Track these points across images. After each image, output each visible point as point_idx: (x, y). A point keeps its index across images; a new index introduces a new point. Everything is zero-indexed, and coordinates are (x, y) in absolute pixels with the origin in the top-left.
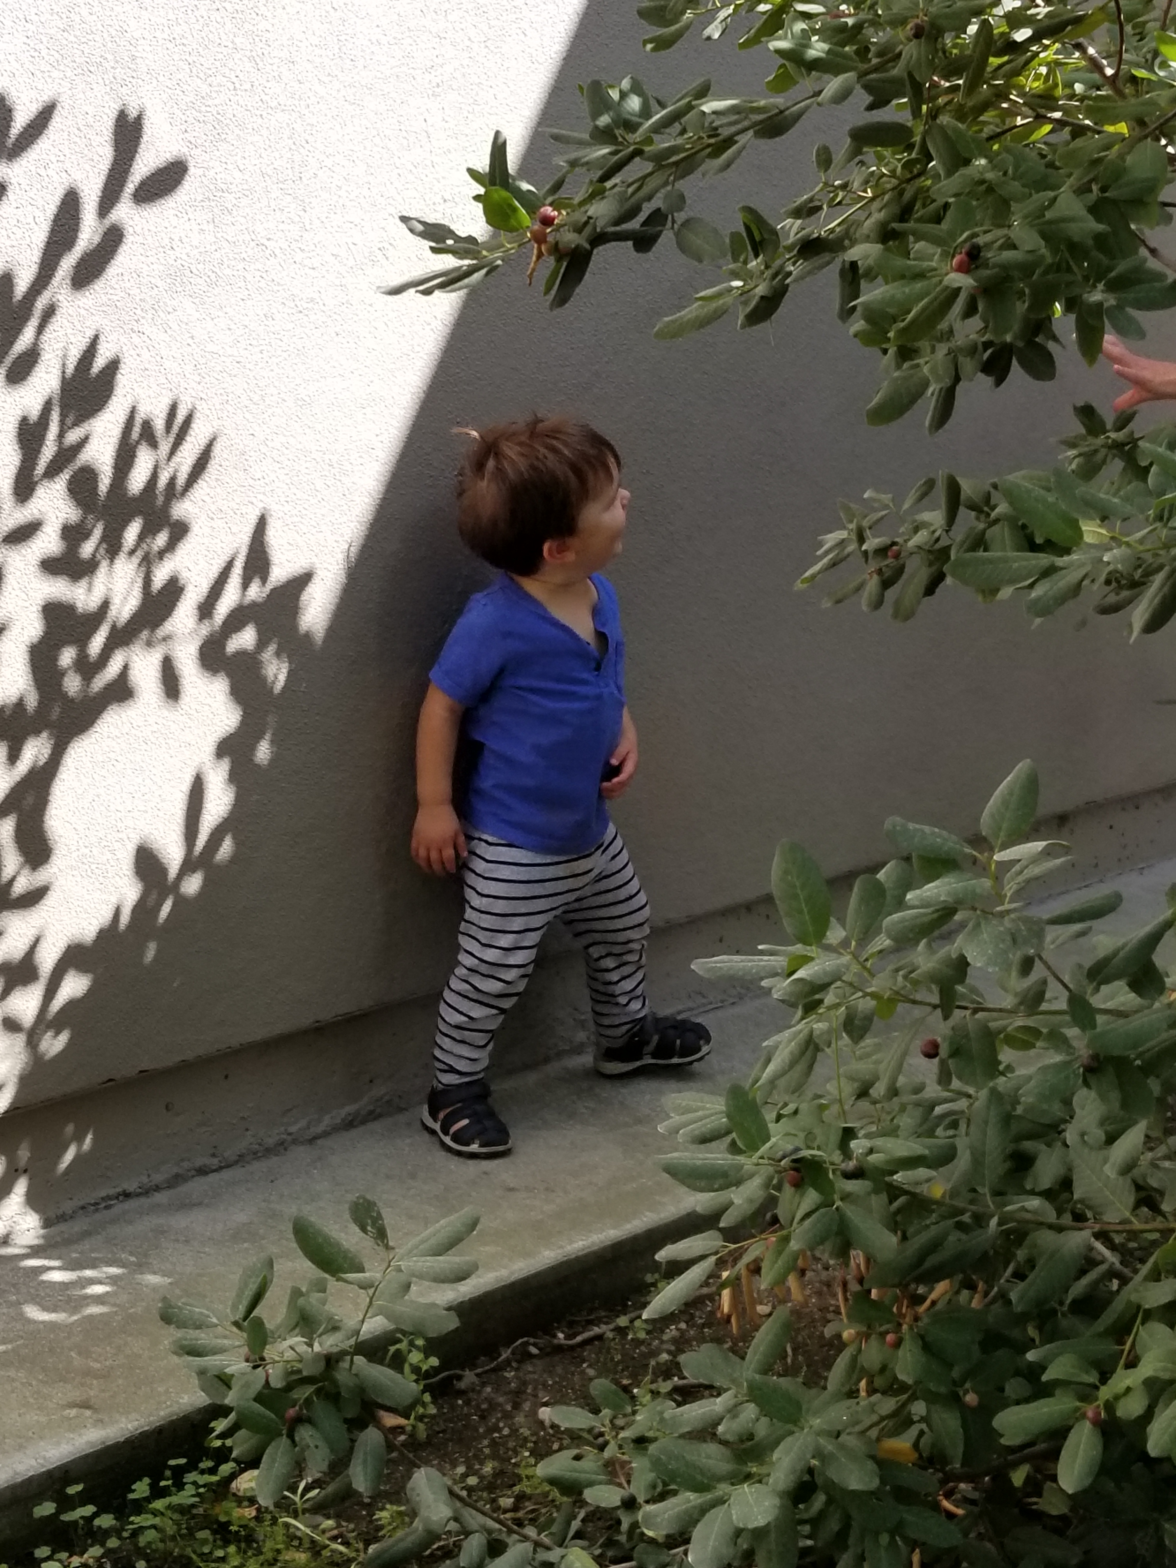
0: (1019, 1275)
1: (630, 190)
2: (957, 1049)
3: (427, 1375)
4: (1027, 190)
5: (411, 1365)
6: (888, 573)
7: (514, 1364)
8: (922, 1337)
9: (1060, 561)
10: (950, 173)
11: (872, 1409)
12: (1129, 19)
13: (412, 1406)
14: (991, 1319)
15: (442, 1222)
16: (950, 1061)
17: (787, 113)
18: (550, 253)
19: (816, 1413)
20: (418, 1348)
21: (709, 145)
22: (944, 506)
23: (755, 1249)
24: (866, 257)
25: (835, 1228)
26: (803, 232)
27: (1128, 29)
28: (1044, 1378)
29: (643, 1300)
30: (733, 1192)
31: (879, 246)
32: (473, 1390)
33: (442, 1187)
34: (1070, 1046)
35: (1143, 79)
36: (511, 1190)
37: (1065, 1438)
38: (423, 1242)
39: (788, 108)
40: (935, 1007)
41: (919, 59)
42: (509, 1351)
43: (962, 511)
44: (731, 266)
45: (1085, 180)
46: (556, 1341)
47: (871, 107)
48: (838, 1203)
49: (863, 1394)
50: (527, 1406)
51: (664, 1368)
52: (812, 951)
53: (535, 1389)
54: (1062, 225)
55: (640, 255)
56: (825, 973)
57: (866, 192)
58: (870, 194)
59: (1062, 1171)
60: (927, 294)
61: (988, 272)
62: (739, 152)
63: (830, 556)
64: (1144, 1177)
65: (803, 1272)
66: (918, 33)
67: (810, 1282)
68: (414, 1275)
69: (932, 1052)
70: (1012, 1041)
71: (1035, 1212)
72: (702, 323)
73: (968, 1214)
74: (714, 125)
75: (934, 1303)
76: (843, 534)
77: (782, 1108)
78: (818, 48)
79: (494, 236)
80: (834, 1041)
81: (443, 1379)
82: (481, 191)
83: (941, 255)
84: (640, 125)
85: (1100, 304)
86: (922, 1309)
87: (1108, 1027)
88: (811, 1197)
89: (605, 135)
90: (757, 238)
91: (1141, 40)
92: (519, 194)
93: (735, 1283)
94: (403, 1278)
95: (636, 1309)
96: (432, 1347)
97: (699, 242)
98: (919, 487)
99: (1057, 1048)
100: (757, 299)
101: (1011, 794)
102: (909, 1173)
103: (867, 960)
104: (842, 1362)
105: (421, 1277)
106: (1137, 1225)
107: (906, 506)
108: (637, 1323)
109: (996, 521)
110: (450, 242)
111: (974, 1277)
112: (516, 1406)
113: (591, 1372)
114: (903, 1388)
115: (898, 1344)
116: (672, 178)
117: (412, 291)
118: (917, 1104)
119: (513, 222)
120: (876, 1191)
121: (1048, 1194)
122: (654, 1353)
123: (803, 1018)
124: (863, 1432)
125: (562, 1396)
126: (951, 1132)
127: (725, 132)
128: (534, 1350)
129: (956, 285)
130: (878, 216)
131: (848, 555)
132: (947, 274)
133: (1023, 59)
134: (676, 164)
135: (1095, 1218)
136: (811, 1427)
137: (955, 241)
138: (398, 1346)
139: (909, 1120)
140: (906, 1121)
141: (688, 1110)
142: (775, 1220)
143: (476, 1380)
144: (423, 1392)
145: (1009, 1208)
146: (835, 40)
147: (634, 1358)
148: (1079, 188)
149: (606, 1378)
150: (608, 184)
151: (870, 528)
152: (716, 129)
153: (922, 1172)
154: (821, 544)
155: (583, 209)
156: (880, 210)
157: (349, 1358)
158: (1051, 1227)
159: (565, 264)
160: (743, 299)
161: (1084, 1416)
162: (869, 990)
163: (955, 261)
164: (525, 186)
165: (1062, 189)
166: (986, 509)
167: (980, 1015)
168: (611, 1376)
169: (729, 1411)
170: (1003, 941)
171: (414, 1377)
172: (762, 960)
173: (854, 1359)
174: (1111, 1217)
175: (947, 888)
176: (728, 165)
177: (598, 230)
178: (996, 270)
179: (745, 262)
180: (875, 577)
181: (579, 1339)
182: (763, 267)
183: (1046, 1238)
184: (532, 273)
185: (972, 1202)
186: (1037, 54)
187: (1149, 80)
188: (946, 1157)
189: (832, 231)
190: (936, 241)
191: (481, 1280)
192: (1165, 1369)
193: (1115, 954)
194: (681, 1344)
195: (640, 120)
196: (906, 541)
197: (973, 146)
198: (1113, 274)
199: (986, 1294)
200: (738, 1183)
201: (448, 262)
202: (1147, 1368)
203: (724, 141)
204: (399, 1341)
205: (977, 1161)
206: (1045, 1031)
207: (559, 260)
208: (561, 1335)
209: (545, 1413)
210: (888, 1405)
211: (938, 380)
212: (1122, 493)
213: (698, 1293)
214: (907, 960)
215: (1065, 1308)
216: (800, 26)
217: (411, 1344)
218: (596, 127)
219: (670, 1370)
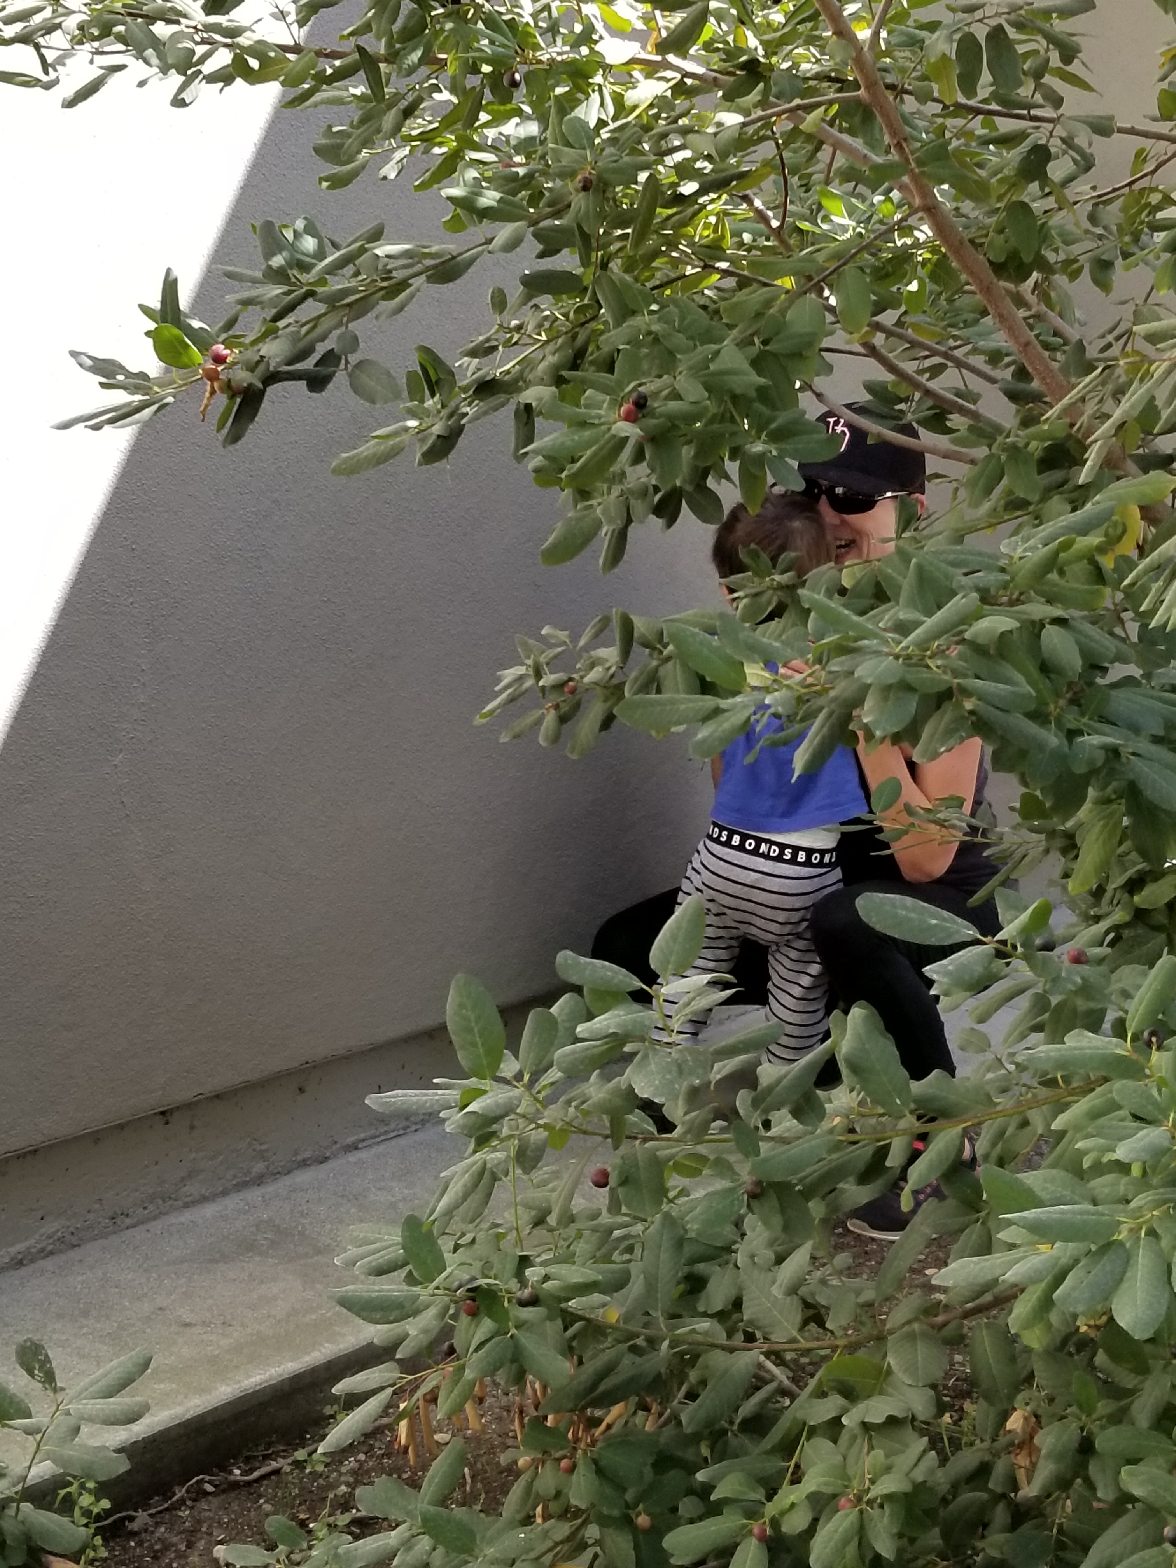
0: (692, 1396)
1: (304, 330)
2: (627, 1178)
3: (98, 1518)
4: (691, 343)
5: (81, 1508)
6: (564, 708)
7: (189, 1503)
8: (595, 1462)
9: (724, 703)
10: (618, 324)
11: (546, 1534)
12: (793, 172)
13: (82, 1551)
14: (662, 1440)
15: (114, 1363)
16: (620, 1190)
17: (459, 259)
18: (222, 391)
19: (491, 1542)
20: (89, 1491)
21: (382, 288)
22: (618, 643)
23: (431, 1380)
24: (540, 400)
25: (509, 1355)
26: (480, 373)
27: (794, 181)
28: (713, 1498)
29: (321, 1432)
30: (408, 1323)
31: (554, 389)
32: (146, 1531)
33: (115, 1324)
34: (734, 1173)
35: (808, 232)
36: (187, 1325)
37: (732, 1555)
38: (93, 1383)
39: (462, 254)
40: (606, 1137)
41: (587, 212)
42: (184, 1489)
43: (636, 648)
44: (409, 404)
45: (749, 332)
46: (232, 1478)
47: (541, 255)
48: (513, 1331)
49: (539, 1520)
50: (201, 1545)
51: (342, 1501)
52: (487, 1084)
53: (210, 1526)
54: (725, 378)
55: (314, 395)
56: (498, 1105)
57: (540, 335)
58: (544, 338)
59: (733, 1293)
60: (596, 442)
61: (655, 421)
62: (412, 296)
63: (510, 691)
64: (813, 1295)
65: (481, 1400)
66: (586, 186)
67: (491, 1407)
68: (83, 1419)
69: (603, 1181)
70: (680, 1169)
71: (706, 1333)
72: (380, 460)
73: (642, 1337)
74: (388, 267)
75: (609, 1427)
76: (521, 670)
77: (459, 1238)
78: (490, 198)
79: (167, 371)
80: (511, 1169)
81: (115, 1521)
82: (152, 326)
83: (610, 403)
84: (313, 266)
85: (762, 455)
86: (598, 1432)
87: (772, 1153)
88: (487, 1325)
89: (279, 276)
90: (434, 379)
91: (807, 191)
92: (189, 331)
93: (412, 1415)
94: (72, 1421)
95: (314, 1442)
96: (103, 1489)
97: (373, 384)
98: (595, 626)
99: (721, 1175)
100: (434, 438)
101: (679, 928)
102: (584, 1299)
103: (539, 1092)
104: (517, 1490)
105: (91, 1420)
106: (804, 1344)
107: (582, 642)
108: (314, 1456)
109: (668, 659)
110: (121, 377)
111: (648, 1399)
112: (190, 1545)
113: (268, 1507)
114: (578, 1513)
115: (572, 1469)
116: (345, 319)
117: (81, 425)
118: (594, 1230)
119: (185, 359)
120: (550, 1318)
121: (721, 1316)
122: (333, 1486)
123: (475, 1152)
124: (537, 1559)
125: (238, 1534)
126: (627, 1256)
127: (398, 275)
128: (209, 1488)
129: (623, 434)
130: (552, 359)
131: (526, 691)
132: (615, 422)
133: (690, 210)
134: (349, 305)
135: (764, 1338)
136: (485, 1556)
137: (623, 390)
138: (68, 1490)
139: (586, 1246)
140: (581, 1248)
141: (366, 1242)
142: (452, 1351)
143: (150, 1521)
144: (95, 1535)
145: (680, 1331)
146: (507, 188)
147: (312, 1492)
148: (742, 341)
149: (284, 1513)
150: (281, 324)
151: (548, 664)
152: (390, 271)
153: (596, 1298)
154: (499, 680)
155: (256, 348)
156: (554, 354)
157: (15, 1504)
158: (723, 1348)
159: (239, 400)
160: (420, 436)
161: (751, 1532)
162: (541, 1122)
163: (622, 409)
164: (196, 324)
165: (725, 343)
166: (659, 646)
167: (648, 1145)
168: (289, 1511)
169: (403, 1544)
170: (670, 1072)
171: (84, 1521)
172: (437, 1094)
173: (530, 1486)
174: (779, 1337)
175: (617, 1020)
176: (401, 308)
177: (271, 369)
178: (662, 420)
179: (422, 401)
180: (552, 712)
181: (256, 1474)
182: (439, 406)
183: (717, 1359)
184: (205, 410)
185: (646, 1325)
186: (704, 207)
187: (813, 233)
188: (619, 1283)
189: (508, 372)
190: (604, 389)
191: (156, 1419)
192: (826, 1484)
193: (779, 1081)
194: (360, 1477)
195: (314, 261)
196: (582, 677)
197: (640, 298)
198: (773, 426)
199: (660, 1415)
200: (416, 1313)
201: (120, 397)
202: (811, 1483)
203: (398, 284)
204: (70, 1484)
205: (651, 1286)
206: (712, 1157)
207: (232, 397)
208: (237, 1472)
209: (220, 1551)
210: (563, 1530)
211: (610, 521)
212: (784, 637)
213: (377, 1423)
214: (579, 1091)
215: (735, 1427)
216: (472, 174)
217: (82, 1486)
218: (270, 267)
219: (346, 1504)
